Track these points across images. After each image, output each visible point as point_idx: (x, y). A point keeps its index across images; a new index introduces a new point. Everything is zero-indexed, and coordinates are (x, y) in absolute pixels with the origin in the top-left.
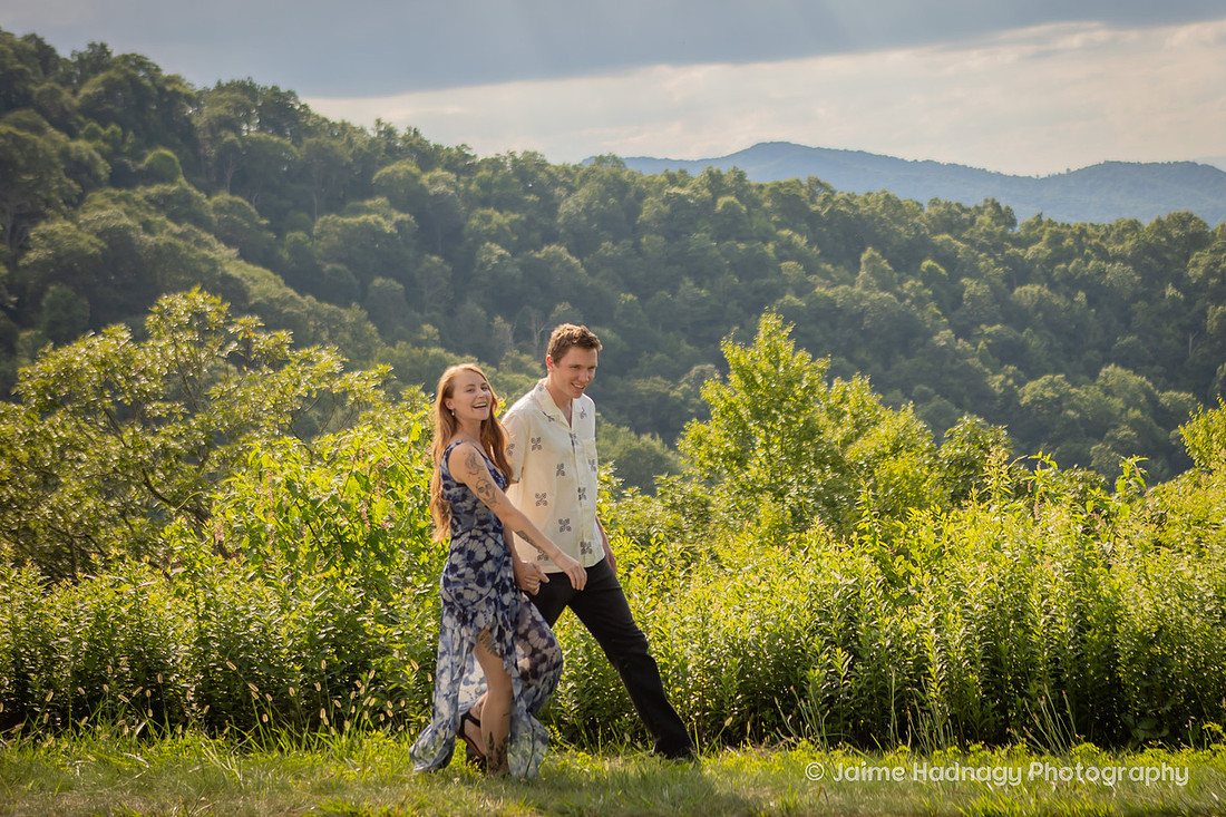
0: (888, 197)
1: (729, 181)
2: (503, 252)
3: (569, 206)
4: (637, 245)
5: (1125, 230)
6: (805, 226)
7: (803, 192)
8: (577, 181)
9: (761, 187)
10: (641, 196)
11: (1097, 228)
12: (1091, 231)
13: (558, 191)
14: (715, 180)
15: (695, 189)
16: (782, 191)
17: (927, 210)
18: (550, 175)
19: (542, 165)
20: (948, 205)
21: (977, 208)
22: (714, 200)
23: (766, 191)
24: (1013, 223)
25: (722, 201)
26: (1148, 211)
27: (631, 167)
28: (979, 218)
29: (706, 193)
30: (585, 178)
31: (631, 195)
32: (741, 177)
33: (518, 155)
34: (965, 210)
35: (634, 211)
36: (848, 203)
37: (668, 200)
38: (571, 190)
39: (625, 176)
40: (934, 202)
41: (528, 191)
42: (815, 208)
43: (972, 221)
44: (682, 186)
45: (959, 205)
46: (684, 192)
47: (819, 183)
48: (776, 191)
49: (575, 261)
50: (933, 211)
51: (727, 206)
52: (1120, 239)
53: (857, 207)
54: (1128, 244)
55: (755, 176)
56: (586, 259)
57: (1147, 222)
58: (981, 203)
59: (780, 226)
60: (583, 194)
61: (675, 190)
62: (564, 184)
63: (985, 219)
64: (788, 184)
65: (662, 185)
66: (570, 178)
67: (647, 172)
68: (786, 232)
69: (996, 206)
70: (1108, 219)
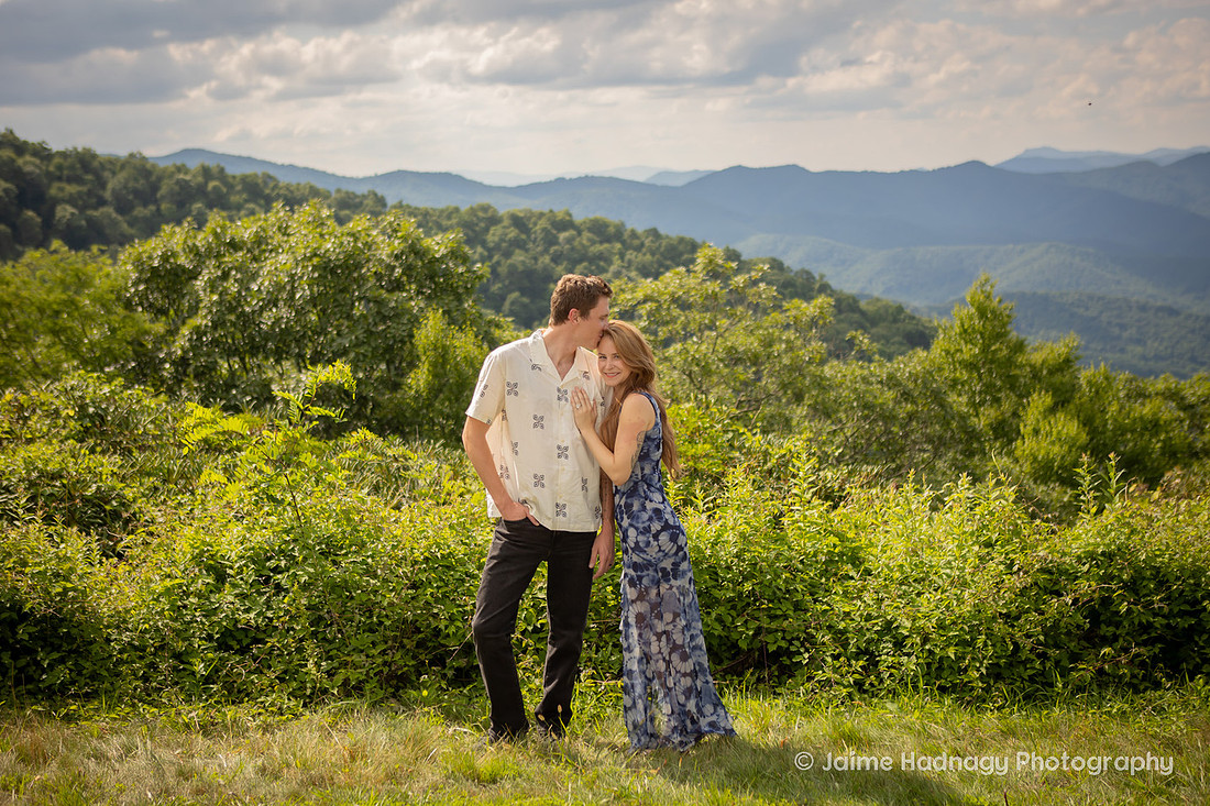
0: (311, 187)
1: (215, 171)
2: (74, 211)
3: (113, 183)
4: (158, 210)
5: (452, 213)
6: (262, 202)
7: (260, 181)
8: (118, 168)
9: (234, 177)
10: (160, 179)
11: (434, 210)
12: (431, 212)
13: (107, 174)
14: (206, 172)
15: (194, 176)
16: (248, 180)
17: (334, 195)
18: (101, 163)
19: (94, 156)
20: (347, 193)
21: (364, 196)
22: (206, 183)
23: (238, 179)
24: (384, 205)
25: (211, 185)
26: (465, 203)
27: (151, 161)
28: (366, 202)
29: (200, 179)
30: (123, 167)
31: (153, 178)
32: (222, 170)
33: (80, 150)
34: (356, 196)
35: (155, 188)
36: (288, 189)
37: (178, 182)
38: (114, 173)
39: (148, 166)
40: (338, 191)
41: (87, 172)
42: (267, 191)
43: (361, 203)
44: (186, 173)
45: (353, 193)
46: (188, 178)
47: (270, 177)
48: (244, 179)
49: (120, 218)
50: (338, 196)
51: (215, 187)
52: (449, 217)
53: (292, 192)
54: (454, 221)
55: (231, 170)
56: (127, 218)
57: (464, 208)
58: (366, 193)
59: (246, 201)
60: (122, 176)
61: (181, 176)
62: (110, 170)
63: (369, 202)
64: (250, 176)
65: (173, 173)
66: (113, 165)
67: (162, 165)
68: (251, 206)
69: (376, 195)
70: (442, 205)
